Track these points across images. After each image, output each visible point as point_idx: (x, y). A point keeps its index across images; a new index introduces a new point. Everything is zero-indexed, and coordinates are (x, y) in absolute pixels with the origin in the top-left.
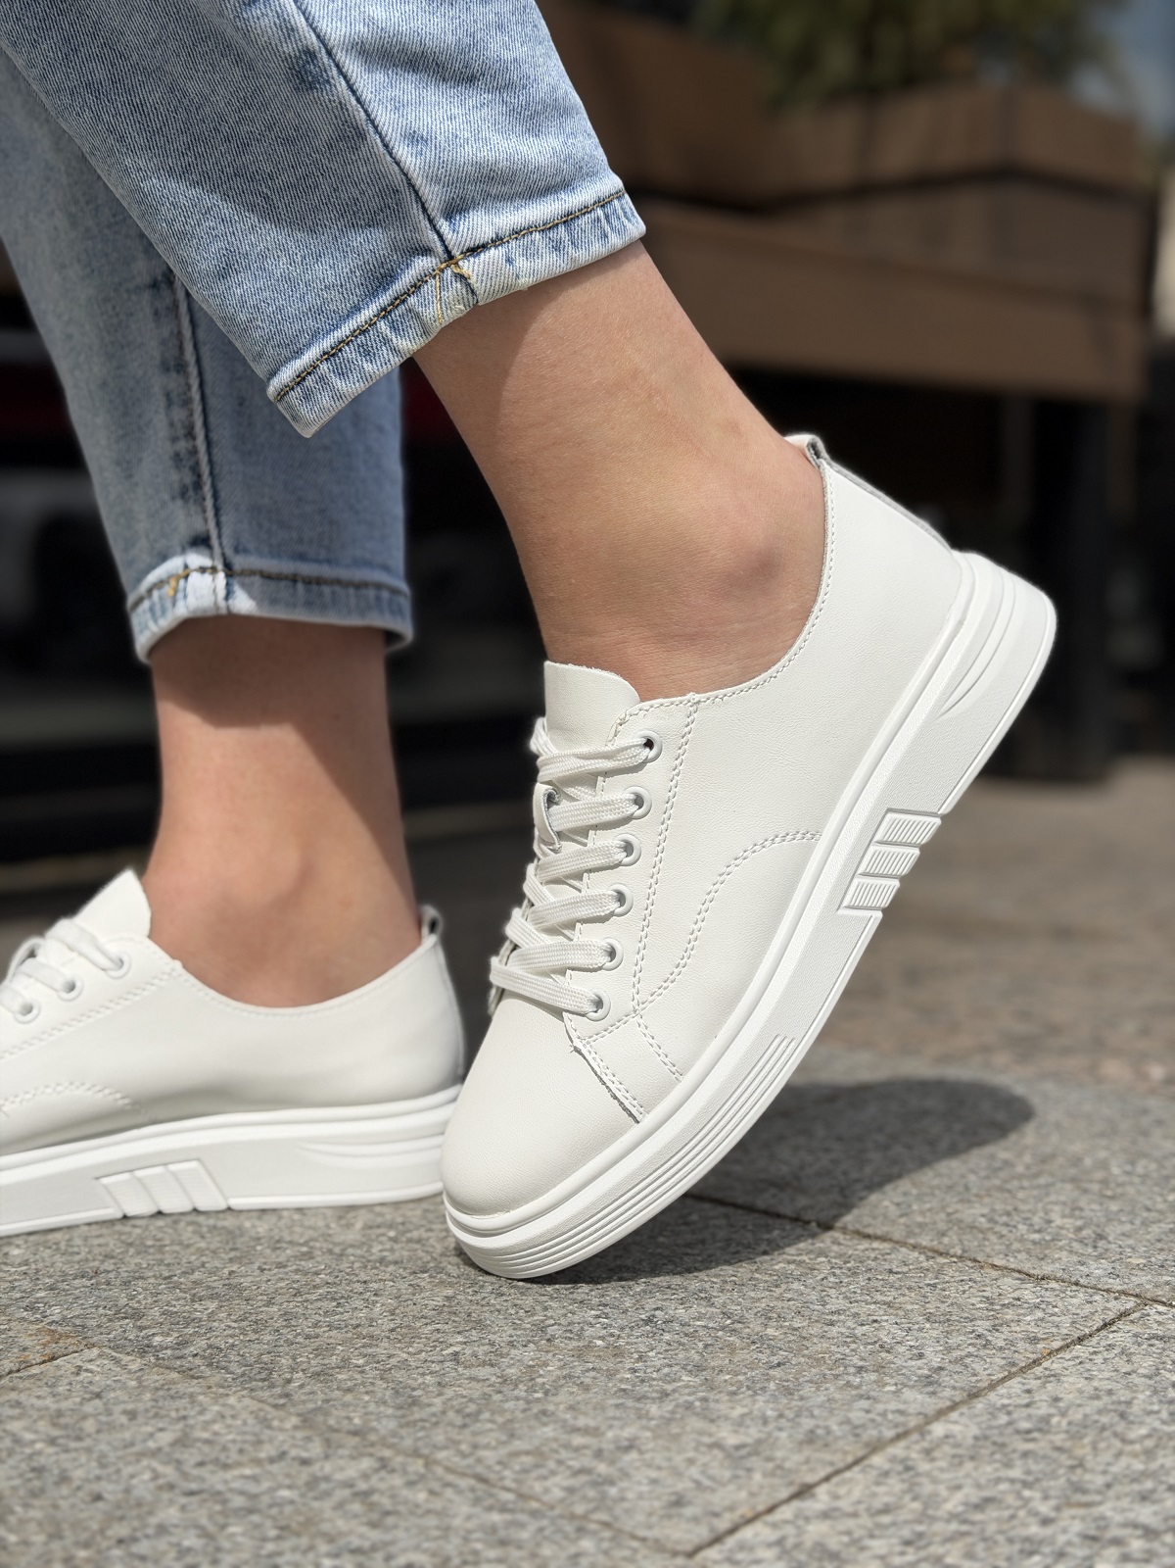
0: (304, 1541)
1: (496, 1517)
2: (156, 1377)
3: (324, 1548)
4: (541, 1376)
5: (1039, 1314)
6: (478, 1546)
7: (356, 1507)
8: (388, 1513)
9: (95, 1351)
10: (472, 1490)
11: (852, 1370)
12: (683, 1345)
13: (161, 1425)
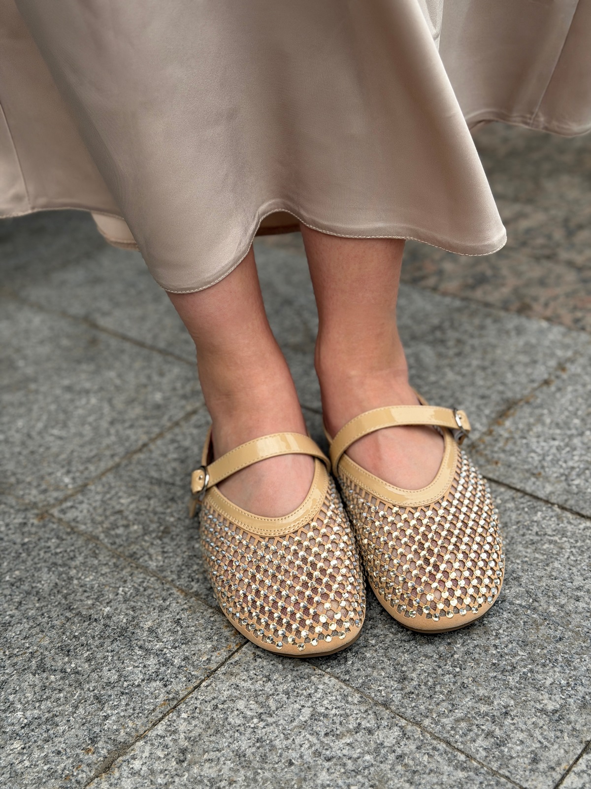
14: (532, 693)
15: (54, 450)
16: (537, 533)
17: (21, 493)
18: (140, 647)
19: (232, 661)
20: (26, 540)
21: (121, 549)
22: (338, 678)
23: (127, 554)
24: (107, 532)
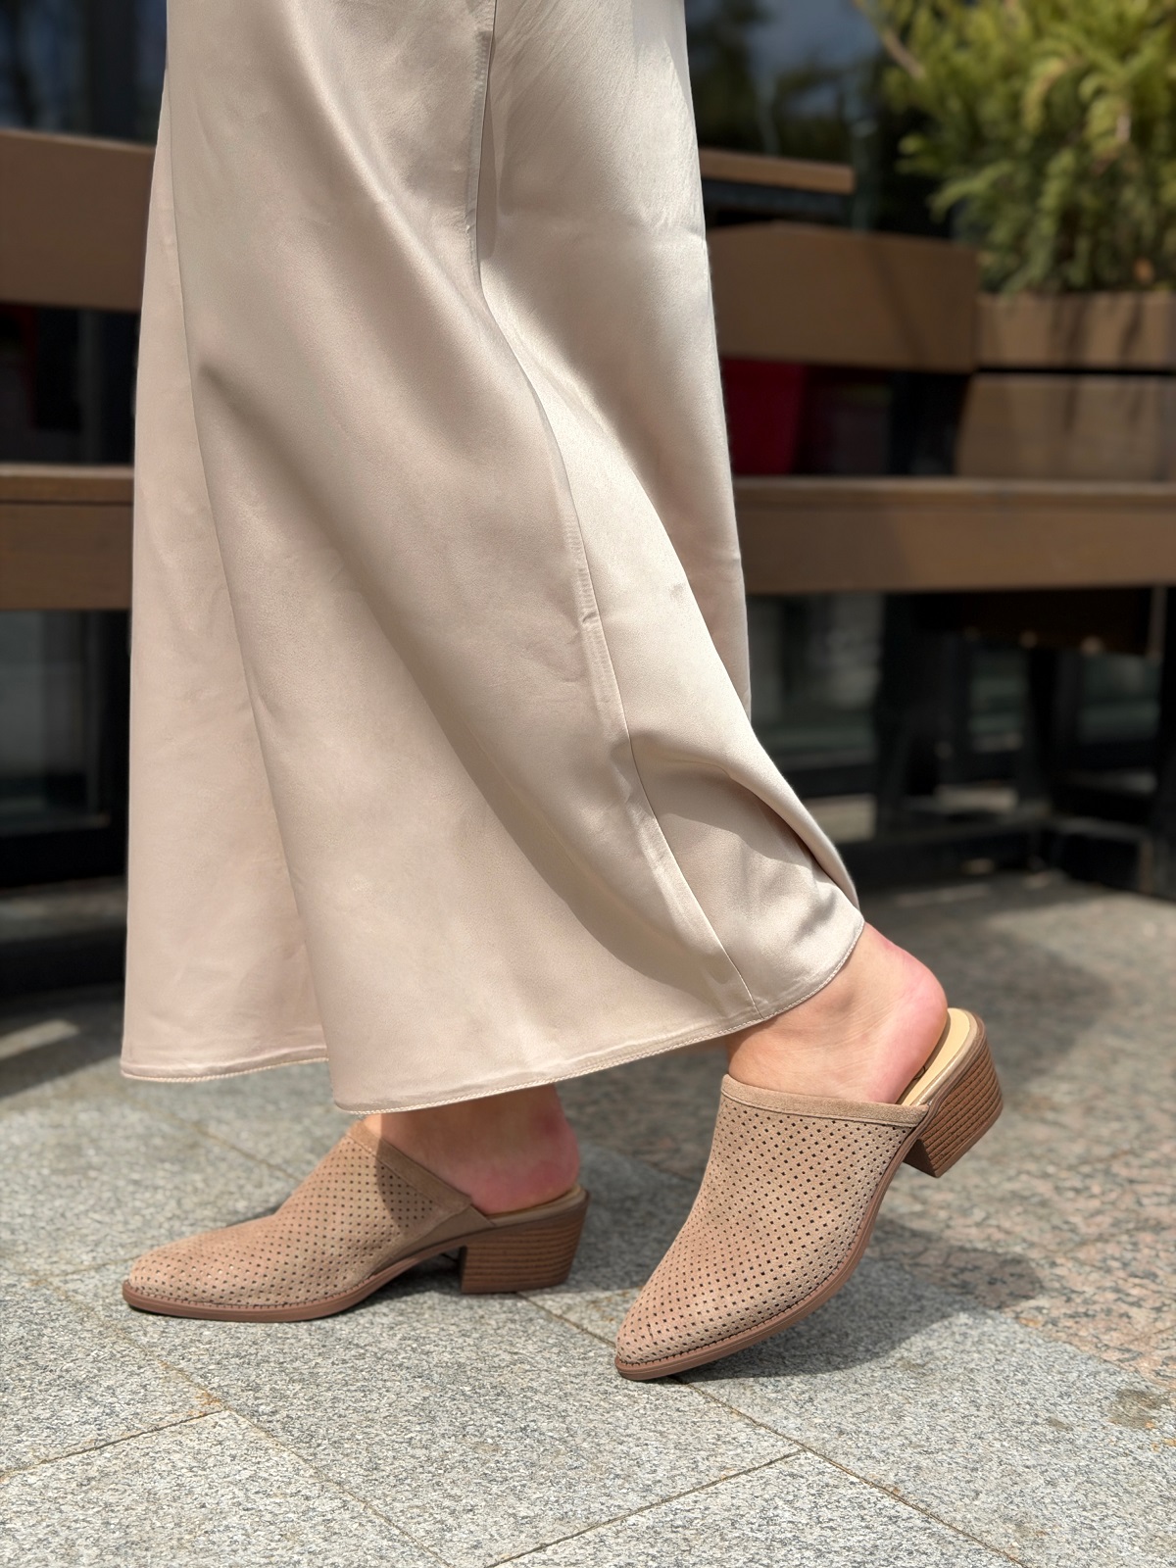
0: (291, 1543)
1: (385, 1543)
2: (253, 1434)
3: (298, 1549)
4: (449, 1459)
5: (739, 1451)
6: (369, 1557)
7: (322, 1528)
8: (335, 1533)
9: (228, 1412)
10: (380, 1526)
11: (612, 1476)
12: (533, 1447)
13: (245, 1466)
14: (512, 1500)
15: (84, 1231)
16: (616, 1387)
17: (25, 1260)
18: (89, 1398)
19: (188, 1423)
20: (8, 1298)
21: (115, 1322)
22: (300, 1456)
23: (119, 1326)
24: (106, 1307)
